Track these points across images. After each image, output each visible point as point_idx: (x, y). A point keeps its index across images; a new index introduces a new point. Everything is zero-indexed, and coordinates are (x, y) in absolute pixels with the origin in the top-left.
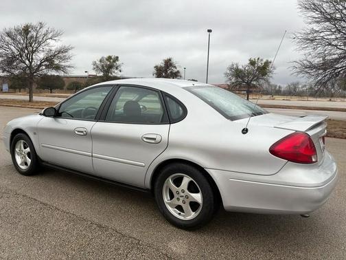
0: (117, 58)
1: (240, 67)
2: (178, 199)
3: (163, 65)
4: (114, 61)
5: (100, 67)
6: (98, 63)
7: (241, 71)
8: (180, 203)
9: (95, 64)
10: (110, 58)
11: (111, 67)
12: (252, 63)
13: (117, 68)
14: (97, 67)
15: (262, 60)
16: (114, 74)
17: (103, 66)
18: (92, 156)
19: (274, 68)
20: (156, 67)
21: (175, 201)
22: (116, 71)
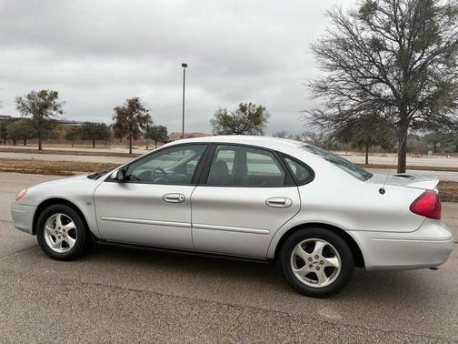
0: (55, 95)
1: (229, 114)
2: (311, 266)
3: (127, 107)
4: (51, 98)
5: (29, 106)
6: (25, 99)
7: (230, 118)
8: (313, 270)
9: (19, 100)
10: (43, 94)
11: (46, 106)
12: (243, 109)
13: (55, 109)
14: (24, 105)
15: (254, 106)
16: (50, 117)
17: (33, 104)
18: (192, 227)
19: (268, 116)
20: (117, 109)
21: (306, 269)
22: (54, 113)
